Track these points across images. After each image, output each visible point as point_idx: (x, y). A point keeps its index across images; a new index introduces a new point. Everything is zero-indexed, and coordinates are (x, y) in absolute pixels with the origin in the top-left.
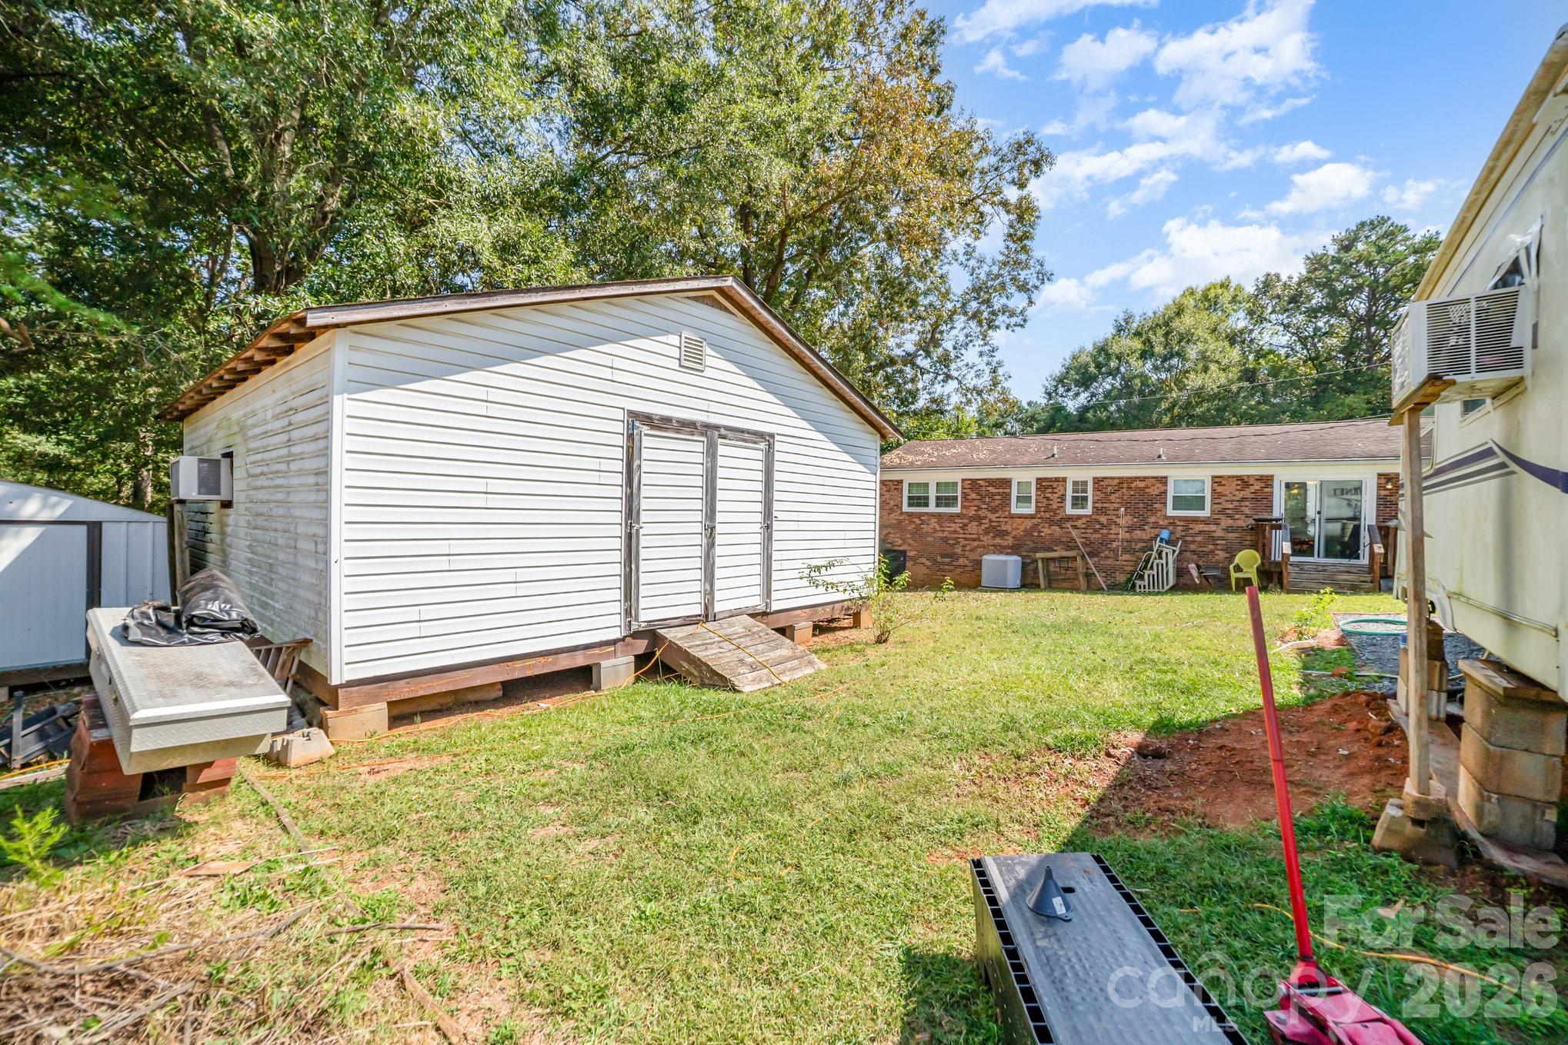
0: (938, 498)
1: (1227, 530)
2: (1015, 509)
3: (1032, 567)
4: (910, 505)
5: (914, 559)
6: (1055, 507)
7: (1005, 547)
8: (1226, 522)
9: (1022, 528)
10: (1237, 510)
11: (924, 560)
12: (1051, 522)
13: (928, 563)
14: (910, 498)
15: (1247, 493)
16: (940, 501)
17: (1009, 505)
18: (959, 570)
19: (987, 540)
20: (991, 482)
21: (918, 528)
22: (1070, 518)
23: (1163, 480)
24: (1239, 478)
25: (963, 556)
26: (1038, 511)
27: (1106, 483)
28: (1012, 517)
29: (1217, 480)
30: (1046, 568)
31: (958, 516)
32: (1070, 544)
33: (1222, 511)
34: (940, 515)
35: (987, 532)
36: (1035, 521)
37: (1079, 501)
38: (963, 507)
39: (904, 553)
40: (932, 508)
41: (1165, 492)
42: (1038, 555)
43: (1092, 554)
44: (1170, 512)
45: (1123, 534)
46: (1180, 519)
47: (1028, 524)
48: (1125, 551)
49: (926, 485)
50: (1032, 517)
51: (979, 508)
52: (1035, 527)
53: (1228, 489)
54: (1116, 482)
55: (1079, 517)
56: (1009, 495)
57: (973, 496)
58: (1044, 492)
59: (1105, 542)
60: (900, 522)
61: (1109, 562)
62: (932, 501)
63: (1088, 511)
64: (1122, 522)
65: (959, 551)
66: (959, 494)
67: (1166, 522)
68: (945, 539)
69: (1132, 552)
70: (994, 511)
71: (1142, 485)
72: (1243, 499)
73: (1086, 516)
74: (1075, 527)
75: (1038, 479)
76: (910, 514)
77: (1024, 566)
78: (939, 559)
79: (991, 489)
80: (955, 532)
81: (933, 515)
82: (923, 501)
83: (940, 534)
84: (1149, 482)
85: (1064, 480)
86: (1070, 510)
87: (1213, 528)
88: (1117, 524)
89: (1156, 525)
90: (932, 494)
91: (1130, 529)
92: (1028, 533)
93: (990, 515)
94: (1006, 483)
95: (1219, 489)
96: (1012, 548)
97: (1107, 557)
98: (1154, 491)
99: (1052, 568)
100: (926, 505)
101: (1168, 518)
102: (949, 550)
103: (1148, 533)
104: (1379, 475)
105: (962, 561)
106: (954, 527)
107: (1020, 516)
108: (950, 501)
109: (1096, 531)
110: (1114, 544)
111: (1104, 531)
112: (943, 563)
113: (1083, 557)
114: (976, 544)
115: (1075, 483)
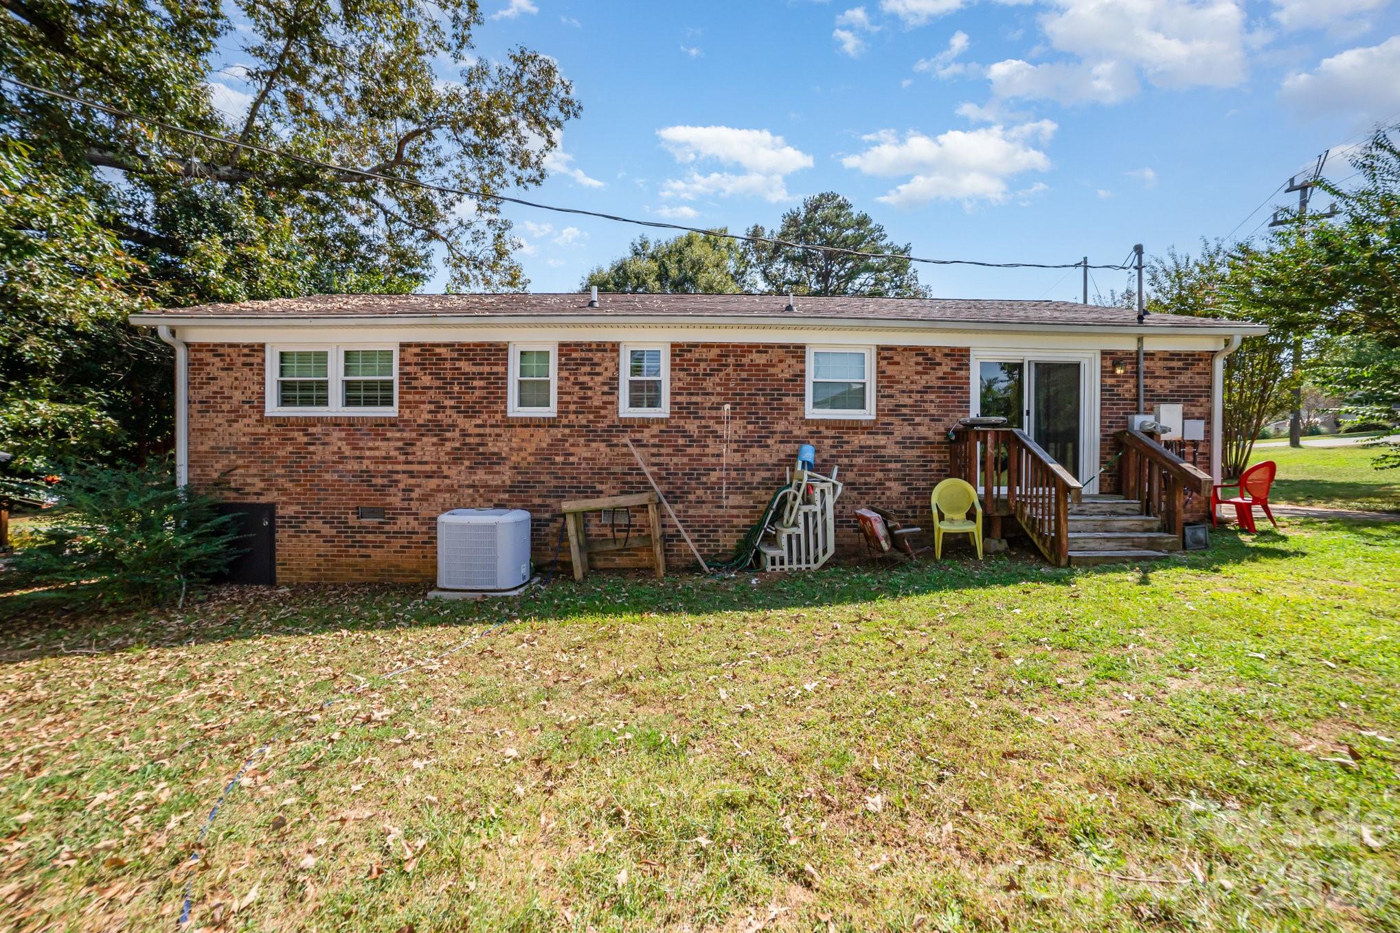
0: (349, 386)
1: (903, 443)
2: (514, 409)
3: (554, 527)
4: (285, 401)
5: (295, 523)
6: (597, 402)
7: (496, 490)
8: (902, 430)
9: (531, 448)
10: (917, 408)
11: (318, 525)
12: (590, 433)
13: (327, 530)
14: (285, 386)
15: (931, 379)
16: (354, 392)
17: (504, 399)
18: (399, 543)
19: (457, 474)
20: (464, 351)
21: (302, 453)
22: (628, 426)
23: (798, 352)
24: (918, 351)
25: (408, 511)
26: (563, 412)
27: (695, 354)
28: (510, 424)
29: (886, 354)
30: (583, 528)
31: (392, 423)
32: (631, 482)
33: (895, 411)
34: (351, 423)
35: (456, 460)
36: (558, 433)
37: (645, 393)
38: (404, 404)
39: (270, 508)
40: (336, 407)
41: (801, 375)
42: (566, 506)
43: (672, 497)
44: (811, 413)
45: (729, 456)
46: (829, 424)
47: (543, 438)
48: (735, 488)
49: (322, 357)
50: (550, 424)
51: (440, 408)
52: (556, 444)
53: (906, 369)
54: (715, 352)
55: (645, 424)
56: (504, 377)
57: (426, 380)
58: (574, 372)
59: (696, 473)
60: (257, 440)
61: (705, 510)
62: (336, 393)
63: (663, 411)
64: (726, 431)
65: (396, 500)
66: (395, 377)
67: (804, 431)
68: (365, 477)
69: (744, 489)
70: (470, 412)
71: (761, 359)
72: (927, 389)
73: (659, 421)
74: (638, 443)
75: (562, 345)
76: (282, 423)
77: (537, 526)
78: (352, 520)
79: (465, 366)
80: (387, 459)
81: (336, 423)
82: (314, 393)
83: (353, 465)
84: (774, 355)
85: (615, 347)
86: (625, 410)
87: (882, 440)
88: (717, 436)
89: (787, 437)
90: (336, 376)
91: (743, 445)
92: (545, 456)
93: (461, 421)
94: (497, 352)
95: (890, 370)
96: (510, 490)
97: (700, 502)
98: (783, 372)
99: (594, 530)
100: (323, 401)
101: (807, 422)
102: (375, 500)
103: (776, 451)
104: (1104, 354)
105: (403, 523)
106: (383, 448)
107: (527, 423)
108: (377, 393)
109: (678, 450)
110: (714, 476)
111: (695, 450)
112: (363, 529)
113: (659, 504)
114: (433, 483)
115: (637, 357)
